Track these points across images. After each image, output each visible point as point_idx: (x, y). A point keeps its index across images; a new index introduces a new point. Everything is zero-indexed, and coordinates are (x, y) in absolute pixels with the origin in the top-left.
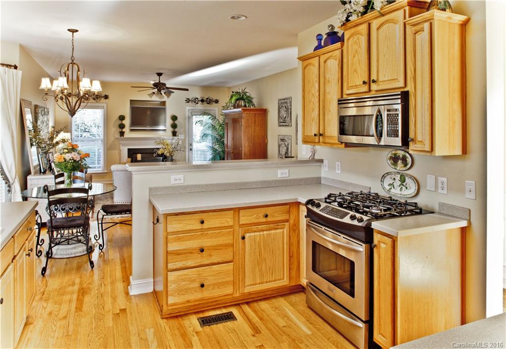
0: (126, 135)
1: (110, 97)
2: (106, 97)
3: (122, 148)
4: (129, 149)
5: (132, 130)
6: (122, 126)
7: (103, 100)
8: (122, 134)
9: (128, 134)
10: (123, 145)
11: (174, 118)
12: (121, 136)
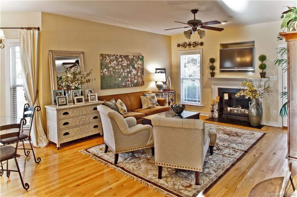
0: (217, 76)
1: (205, 44)
2: (202, 44)
3: (213, 87)
4: (219, 88)
5: (222, 71)
6: (213, 68)
7: (200, 47)
8: (213, 74)
9: (218, 75)
10: (215, 85)
11: (263, 58)
12: (212, 77)
